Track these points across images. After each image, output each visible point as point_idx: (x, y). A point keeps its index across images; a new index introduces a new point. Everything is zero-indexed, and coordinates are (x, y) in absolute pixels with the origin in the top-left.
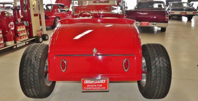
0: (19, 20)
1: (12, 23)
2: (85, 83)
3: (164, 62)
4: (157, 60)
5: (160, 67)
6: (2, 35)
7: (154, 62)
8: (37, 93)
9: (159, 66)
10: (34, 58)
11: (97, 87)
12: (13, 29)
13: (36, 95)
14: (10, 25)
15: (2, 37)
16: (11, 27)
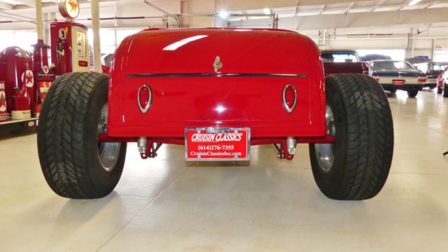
0: (46, 70)
1: (29, 73)
2: (193, 140)
3: (375, 102)
4: (359, 97)
5: (365, 109)
6: (4, 94)
7: (352, 101)
8: (77, 176)
9: (363, 108)
10: (76, 92)
11: (222, 151)
12: (30, 85)
13: (75, 181)
14: (25, 77)
15: (5, 97)
16: (27, 80)
